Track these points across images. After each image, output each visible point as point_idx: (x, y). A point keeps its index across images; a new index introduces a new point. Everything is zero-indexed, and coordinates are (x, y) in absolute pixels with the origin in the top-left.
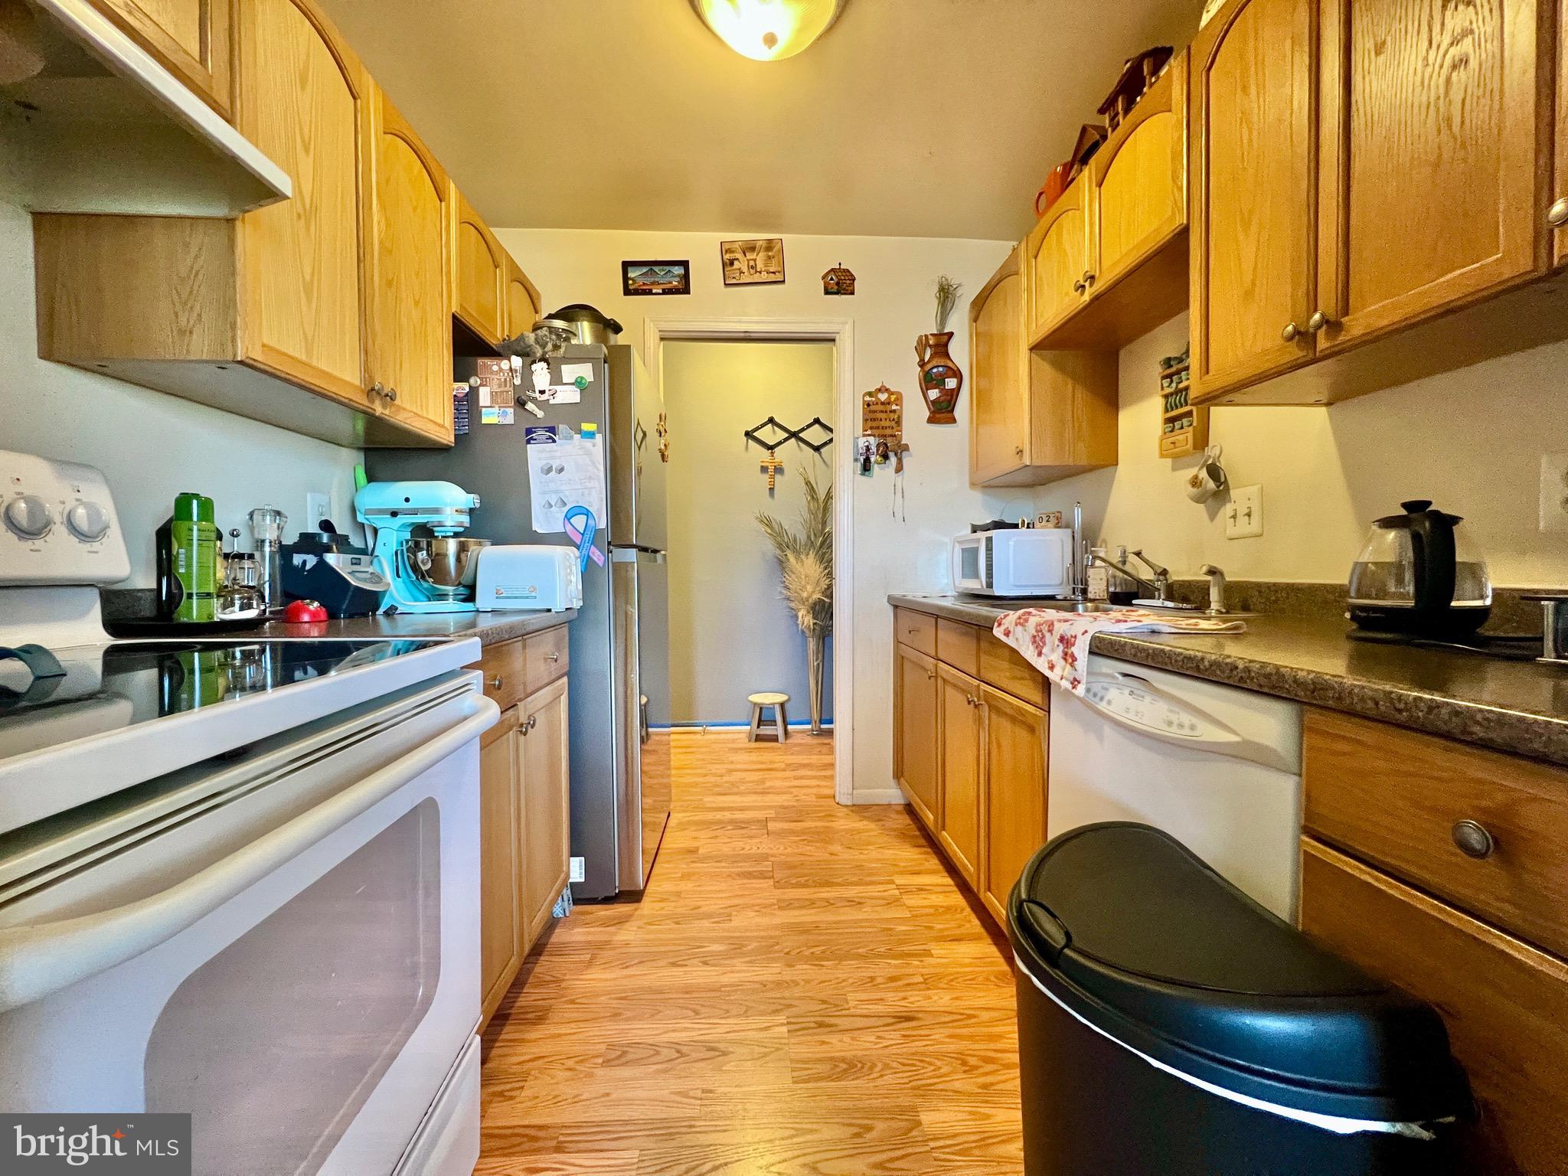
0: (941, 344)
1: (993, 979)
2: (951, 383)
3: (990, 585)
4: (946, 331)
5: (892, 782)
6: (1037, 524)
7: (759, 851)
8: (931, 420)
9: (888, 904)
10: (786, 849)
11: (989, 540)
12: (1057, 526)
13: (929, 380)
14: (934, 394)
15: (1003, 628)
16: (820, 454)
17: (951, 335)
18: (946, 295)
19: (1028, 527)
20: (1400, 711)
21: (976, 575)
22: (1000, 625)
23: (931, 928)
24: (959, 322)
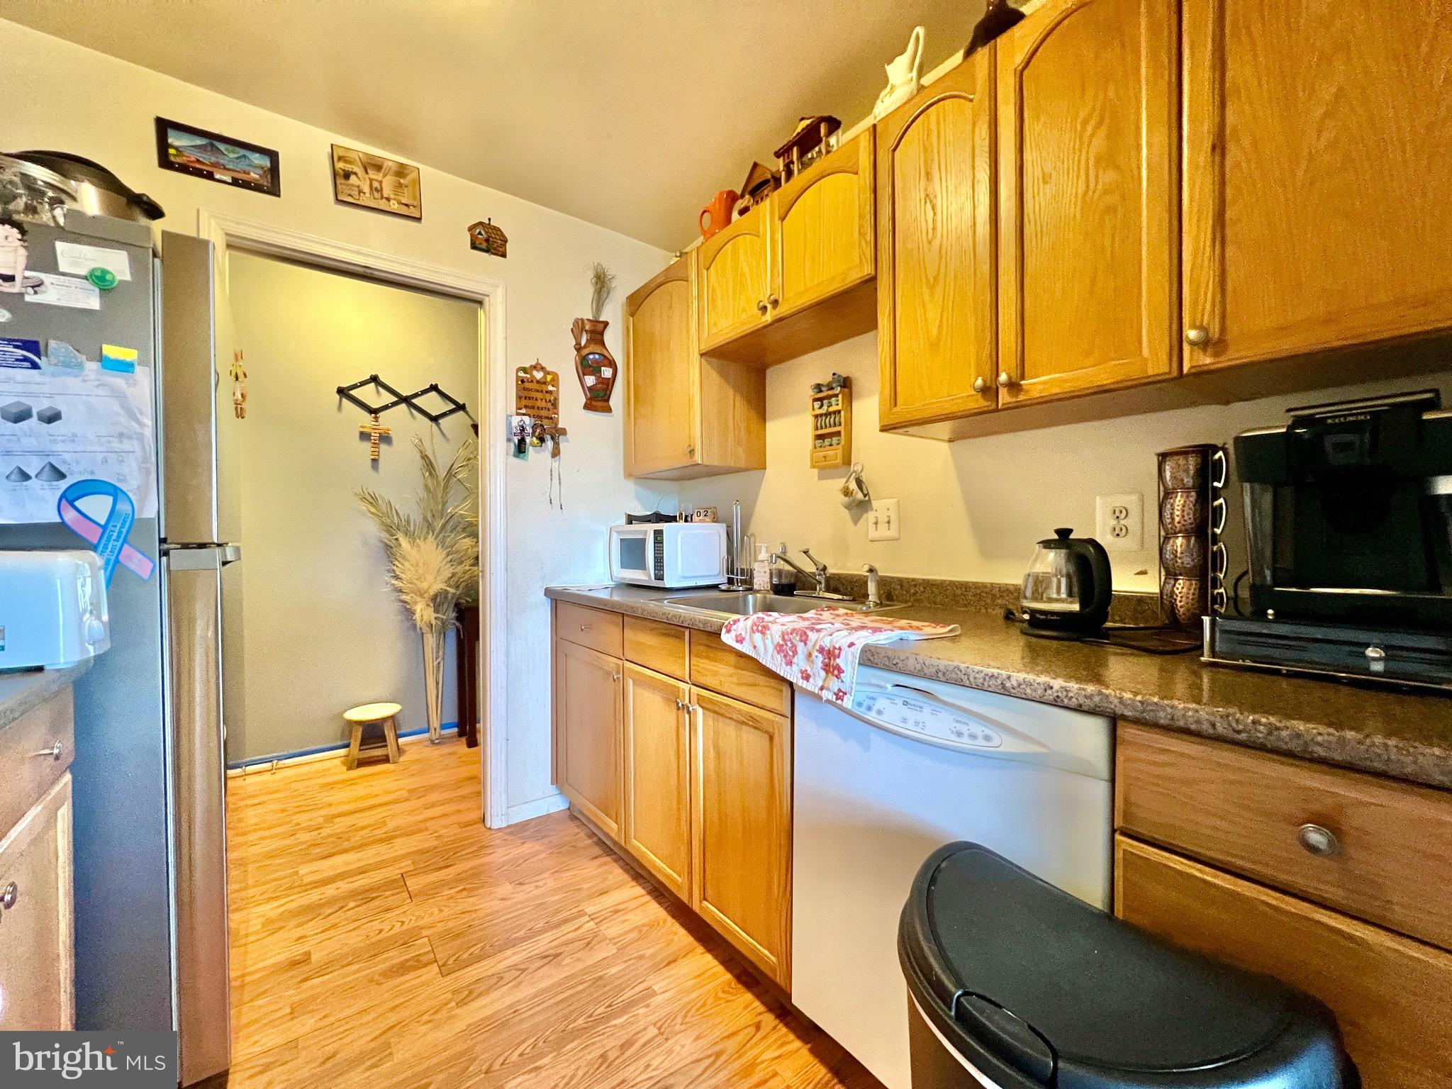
0: (596, 331)
1: (721, 995)
2: (607, 372)
3: (660, 577)
4: (601, 319)
5: (553, 790)
6: (695, 517)
7: (405, 927)
8: (587, 407)
9: (588, 944)
10: (441, 911)
11: (658, 534)
12: (715, 520)
13: (585, 367)
14: (590, 380)
15: (733, 634)
16: (438, 425)
17: (606, 324)
18: (602, 283)
19: (686, 521)
20: (1239, 732)
21: (642, 565)
22: (728, 631)
23: (641, 957)
24: (613, 313)
